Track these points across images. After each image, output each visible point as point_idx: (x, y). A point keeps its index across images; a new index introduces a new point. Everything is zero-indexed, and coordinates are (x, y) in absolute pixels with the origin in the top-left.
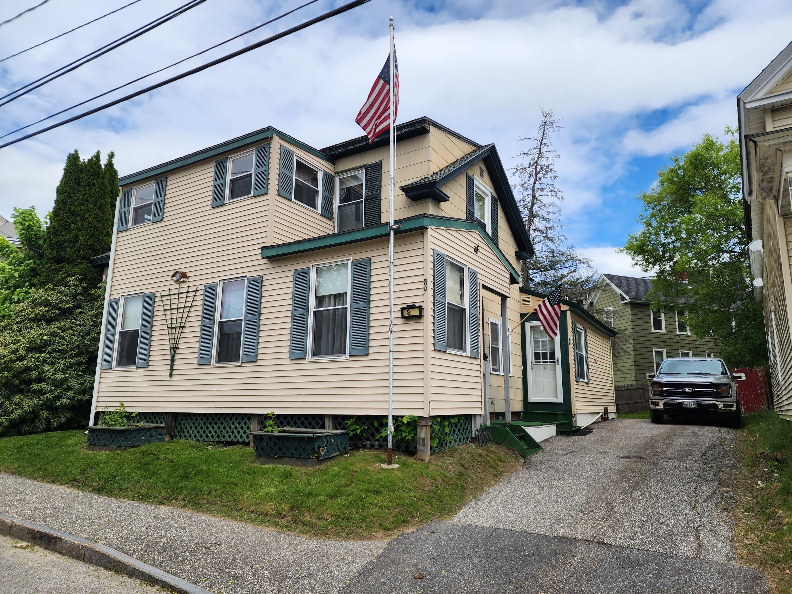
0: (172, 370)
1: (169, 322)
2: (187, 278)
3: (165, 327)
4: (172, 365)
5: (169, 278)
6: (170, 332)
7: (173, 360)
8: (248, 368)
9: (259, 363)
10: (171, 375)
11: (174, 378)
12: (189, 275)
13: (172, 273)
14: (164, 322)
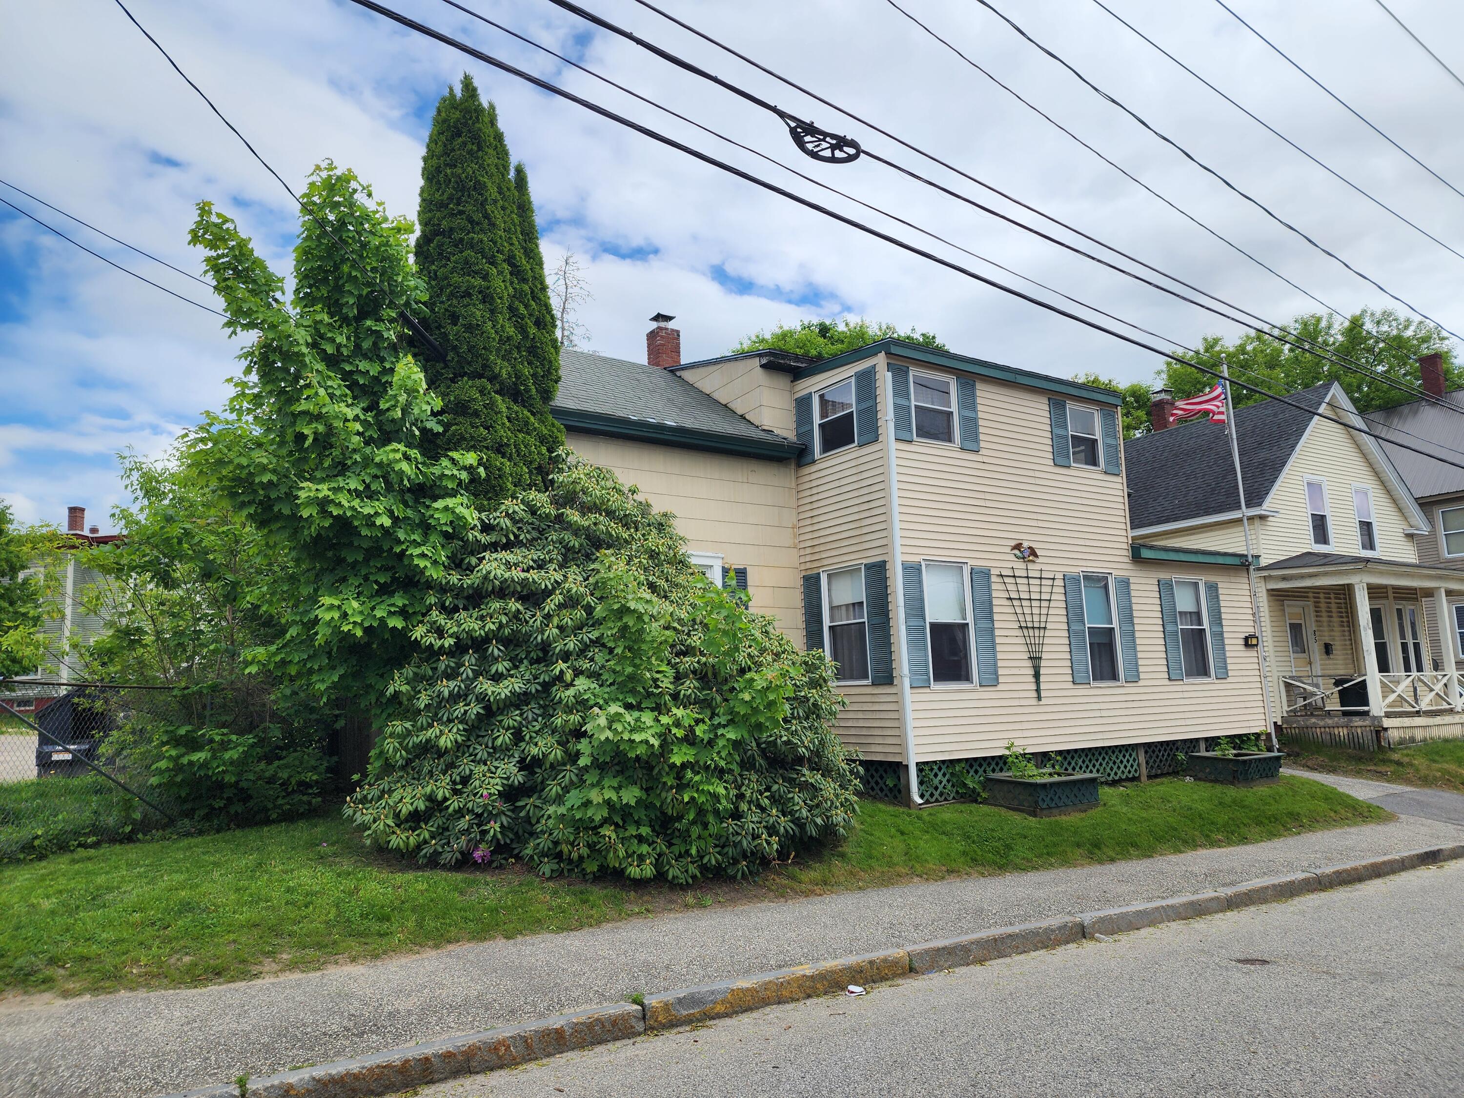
0: (1038, 690)
1: (1021, 618)
2: (1036, 556)
3: (1016, 625)
4: (1038, 682)
5: (1008, 550)
6: (1026, 634)
7: (1037, 675)
8: (1131, 689)
9: (1141, 683)
10: (1039, 698)
11: (1043, 702)
12: (1039, 553)
13: (1013, 543)
14: (1014, 618)
